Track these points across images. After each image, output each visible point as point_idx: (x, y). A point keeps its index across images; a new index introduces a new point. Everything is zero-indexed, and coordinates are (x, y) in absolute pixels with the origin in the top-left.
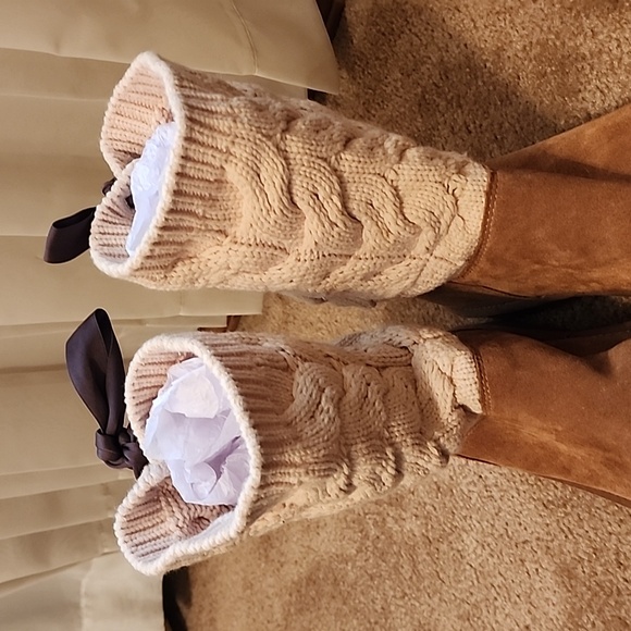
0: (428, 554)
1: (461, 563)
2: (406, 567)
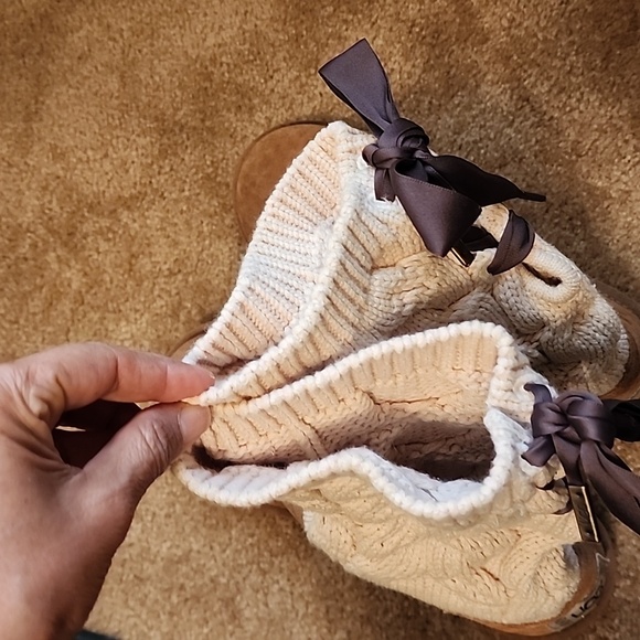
0: (72, 310)
2: (37, 302)
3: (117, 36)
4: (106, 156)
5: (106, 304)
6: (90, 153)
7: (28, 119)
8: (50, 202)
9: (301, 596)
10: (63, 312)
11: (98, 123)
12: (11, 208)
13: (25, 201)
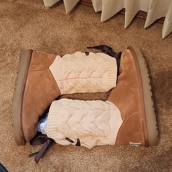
1: (6, 74)
3: (47, 23)
4: (30, 42)
5: (12, 68)
6: (28, 40)
7: (20, 26)
8: (14, 43)
9: (11, 142)
10: (3, 64)
11: (33, 35)
12: (6, 40)
13: (10, 40)
